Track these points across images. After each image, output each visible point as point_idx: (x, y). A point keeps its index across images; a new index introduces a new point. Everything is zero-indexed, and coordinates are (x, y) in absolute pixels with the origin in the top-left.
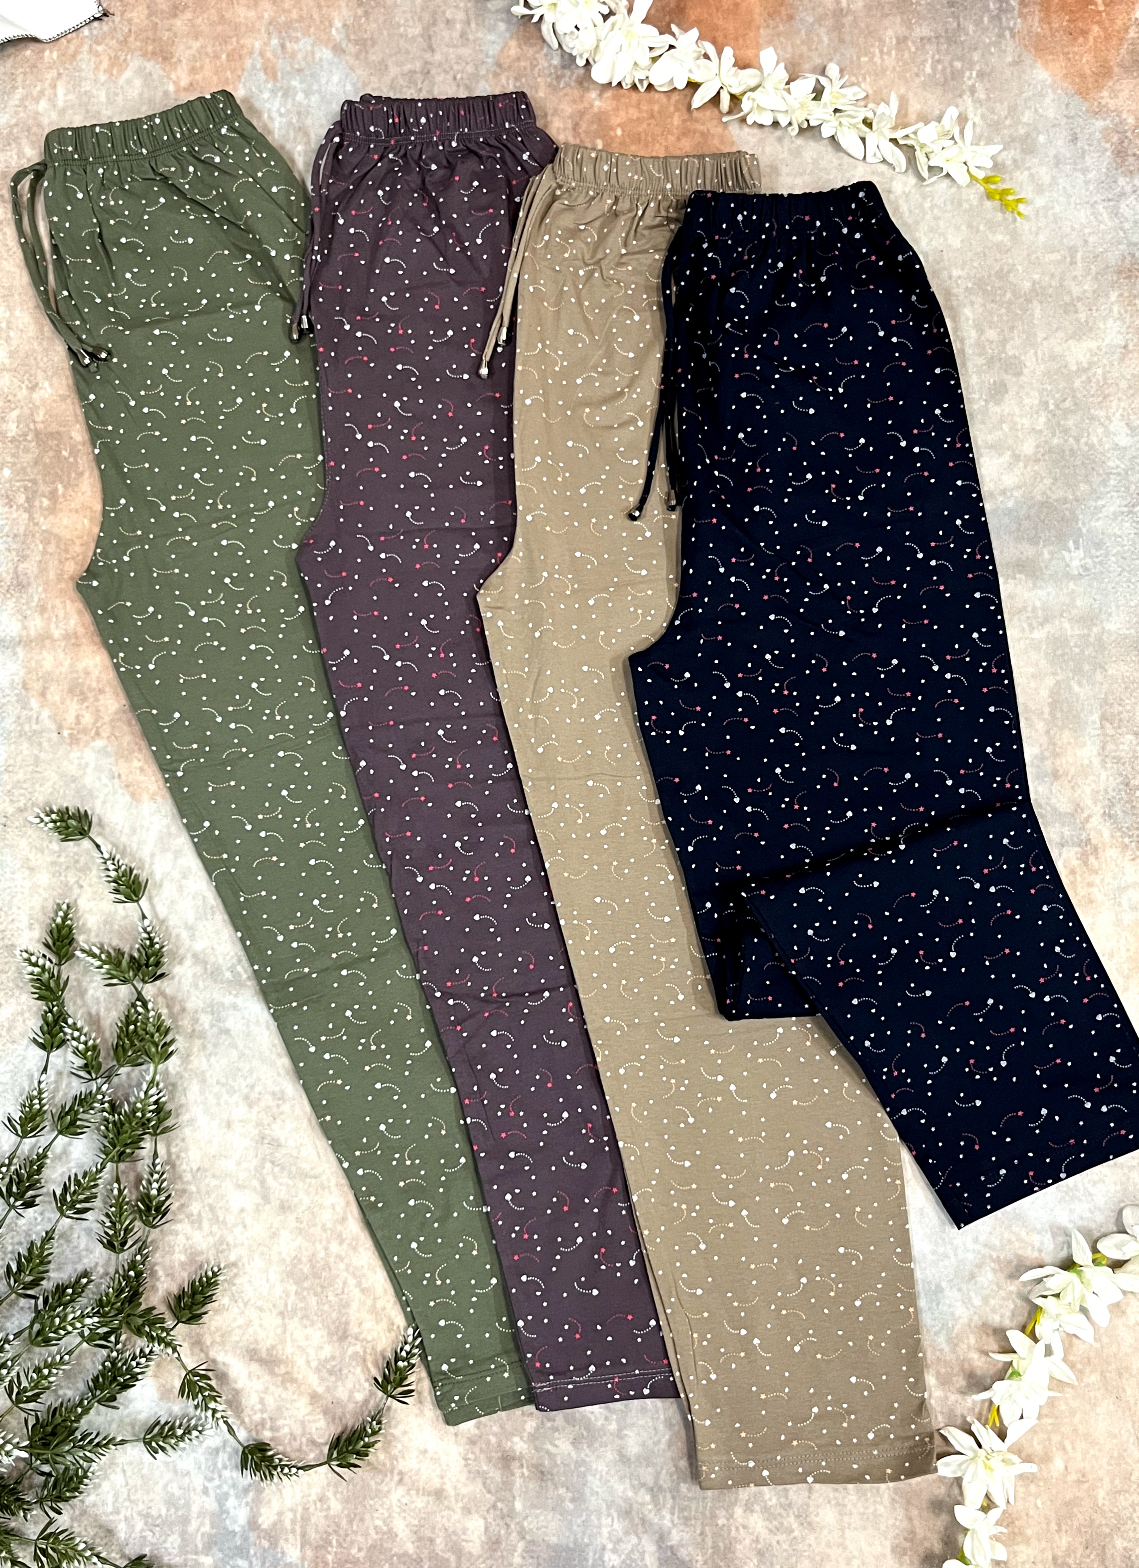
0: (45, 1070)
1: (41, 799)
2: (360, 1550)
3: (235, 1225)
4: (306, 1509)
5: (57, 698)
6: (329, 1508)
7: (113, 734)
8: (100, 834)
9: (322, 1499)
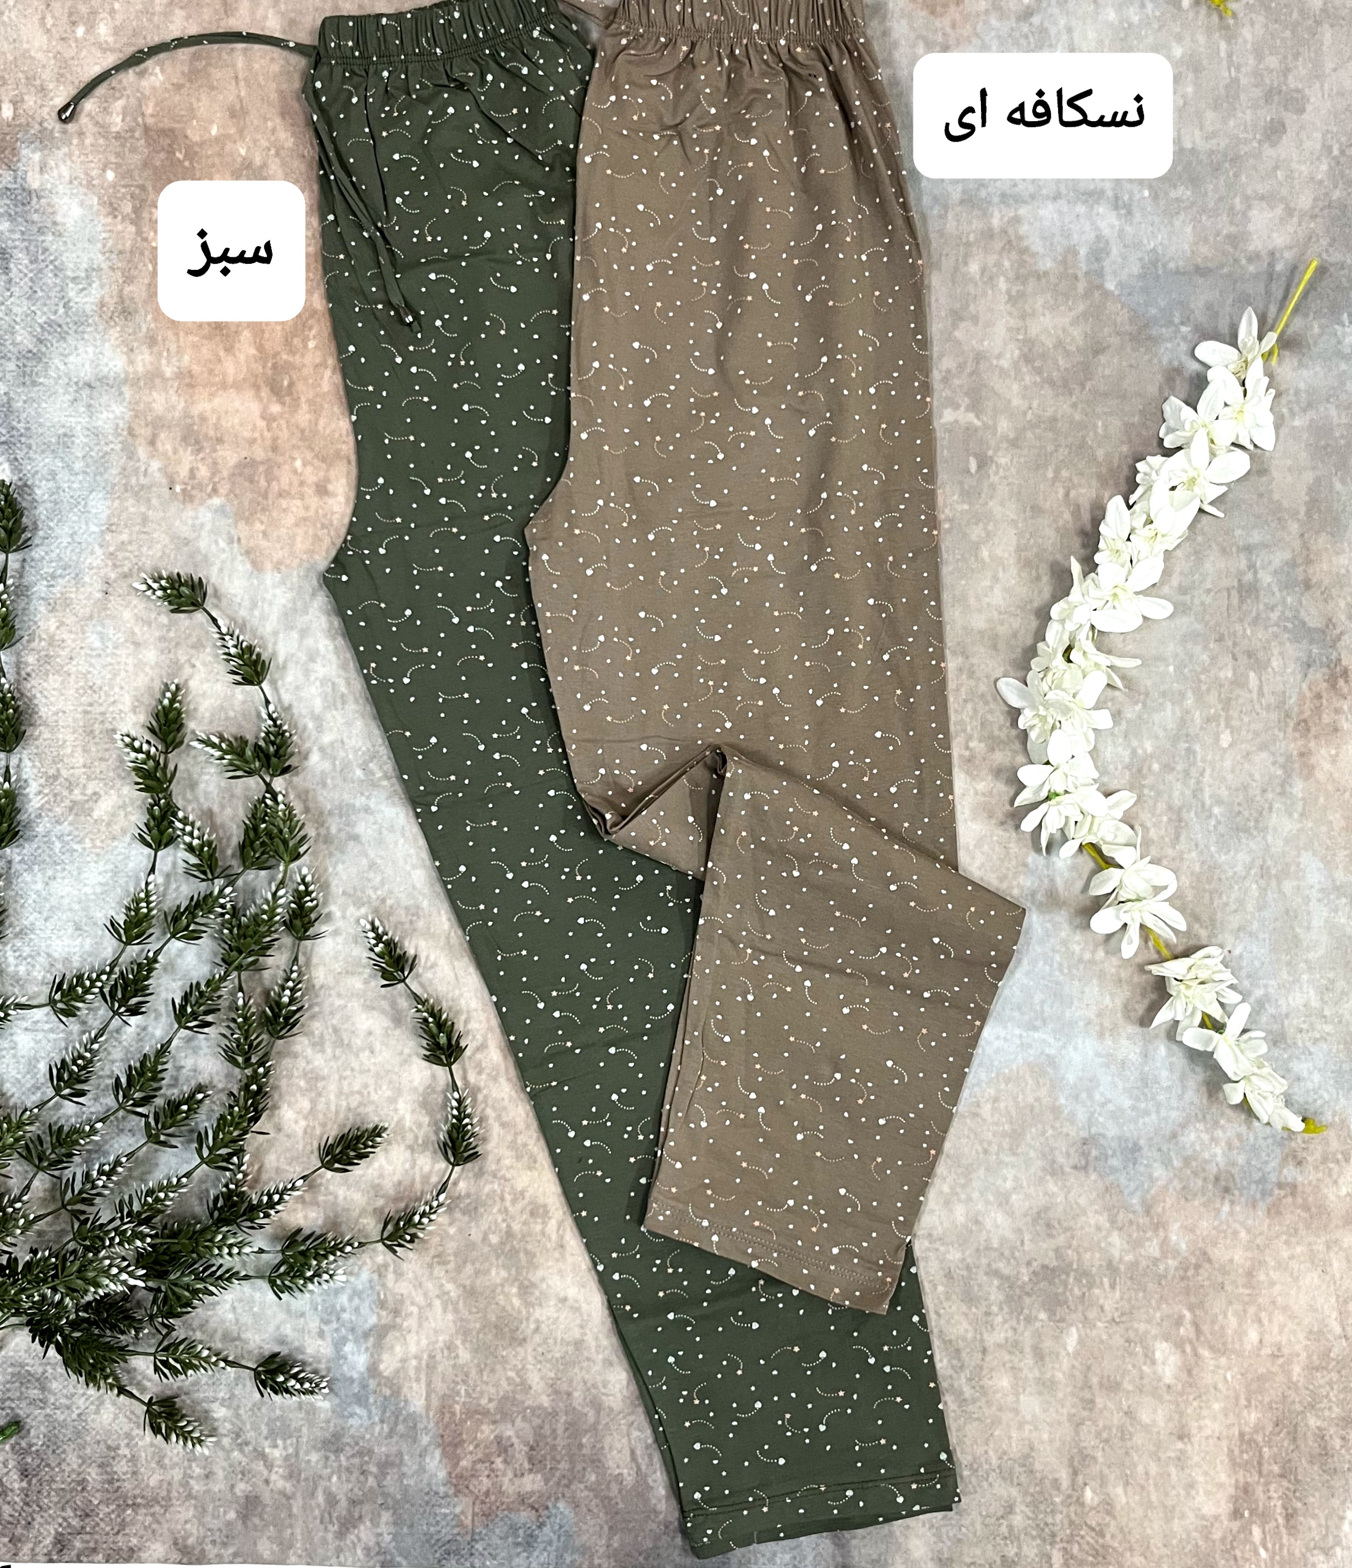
0: (152, 870)
1: (149, 564)
2: (490, 1400)
3: (362, 1049)
4: (432, 1357)
5: (169, 447)
6: (457, 1357)
7: (231, 491)
8: (216, 606)
9: (450, 1347)
